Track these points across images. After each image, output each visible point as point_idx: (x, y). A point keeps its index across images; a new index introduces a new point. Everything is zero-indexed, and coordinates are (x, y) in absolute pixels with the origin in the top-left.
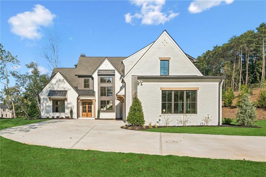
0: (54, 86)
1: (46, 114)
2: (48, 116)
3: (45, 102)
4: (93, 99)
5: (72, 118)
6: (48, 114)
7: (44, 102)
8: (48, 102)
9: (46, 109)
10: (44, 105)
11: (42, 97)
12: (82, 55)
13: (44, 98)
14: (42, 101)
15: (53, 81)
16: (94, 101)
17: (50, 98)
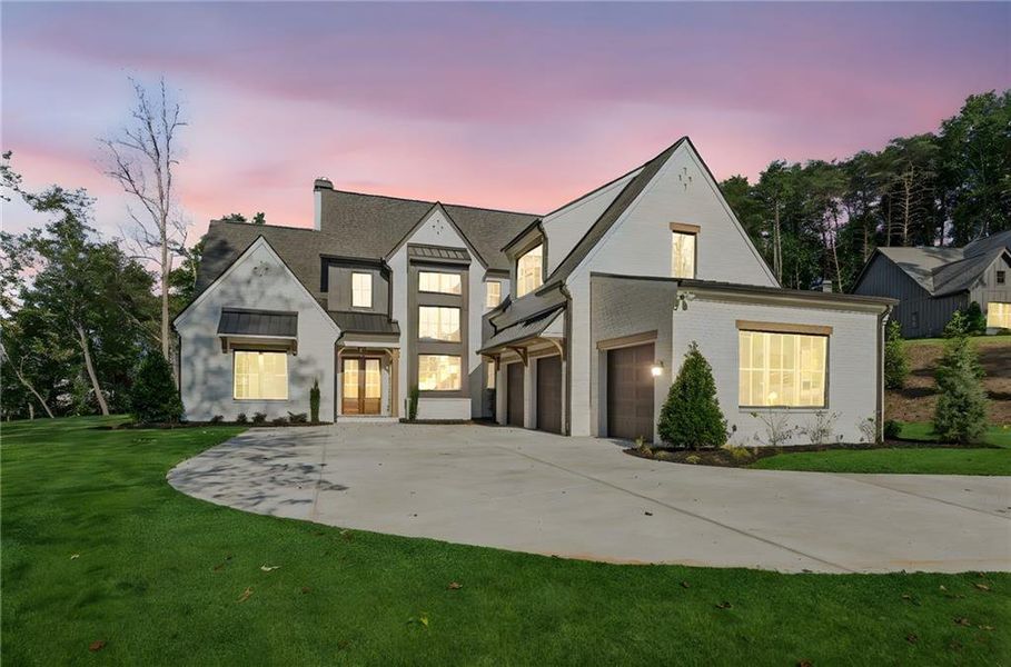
0: (243, 289)
1: (206, 405)
2: (216, 412)
3: (204, 352)
4: (391, 349)
5: (316, 422)
6: (216, 403)
7: (196, 352)
8: (214, 354)
9: (205, 383)
10: (199, 366)
11: (187, 333)
12: (318, 184)
13: (198, 340)
14: (186, 350)
15: (241, 269)
16: (393, 355)
17: (224, 340)
